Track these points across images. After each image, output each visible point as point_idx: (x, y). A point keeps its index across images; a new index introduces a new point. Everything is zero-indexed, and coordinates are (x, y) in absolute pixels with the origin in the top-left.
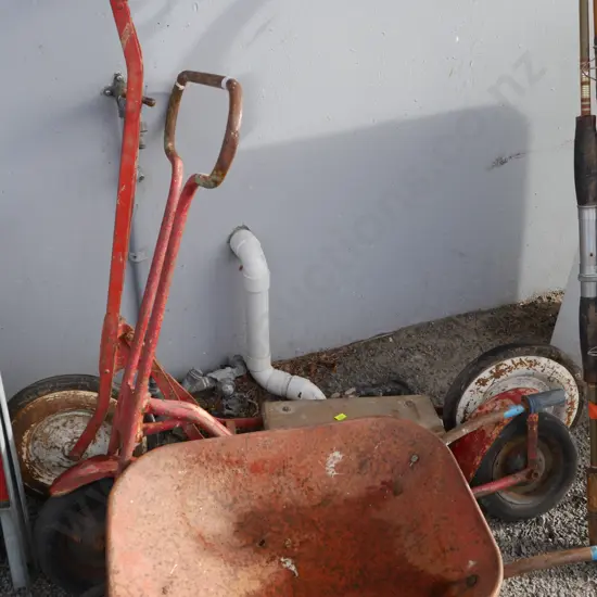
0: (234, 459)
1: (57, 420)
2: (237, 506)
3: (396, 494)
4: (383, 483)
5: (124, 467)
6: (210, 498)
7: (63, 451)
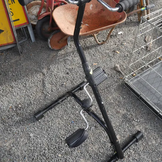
0: (73, 8)
1: (33, 8)
2: (74, 17)
3: (103, 11)
4: (101, 9)
5: (52, 11)
6: (70, 16)
7: (35, 15)
